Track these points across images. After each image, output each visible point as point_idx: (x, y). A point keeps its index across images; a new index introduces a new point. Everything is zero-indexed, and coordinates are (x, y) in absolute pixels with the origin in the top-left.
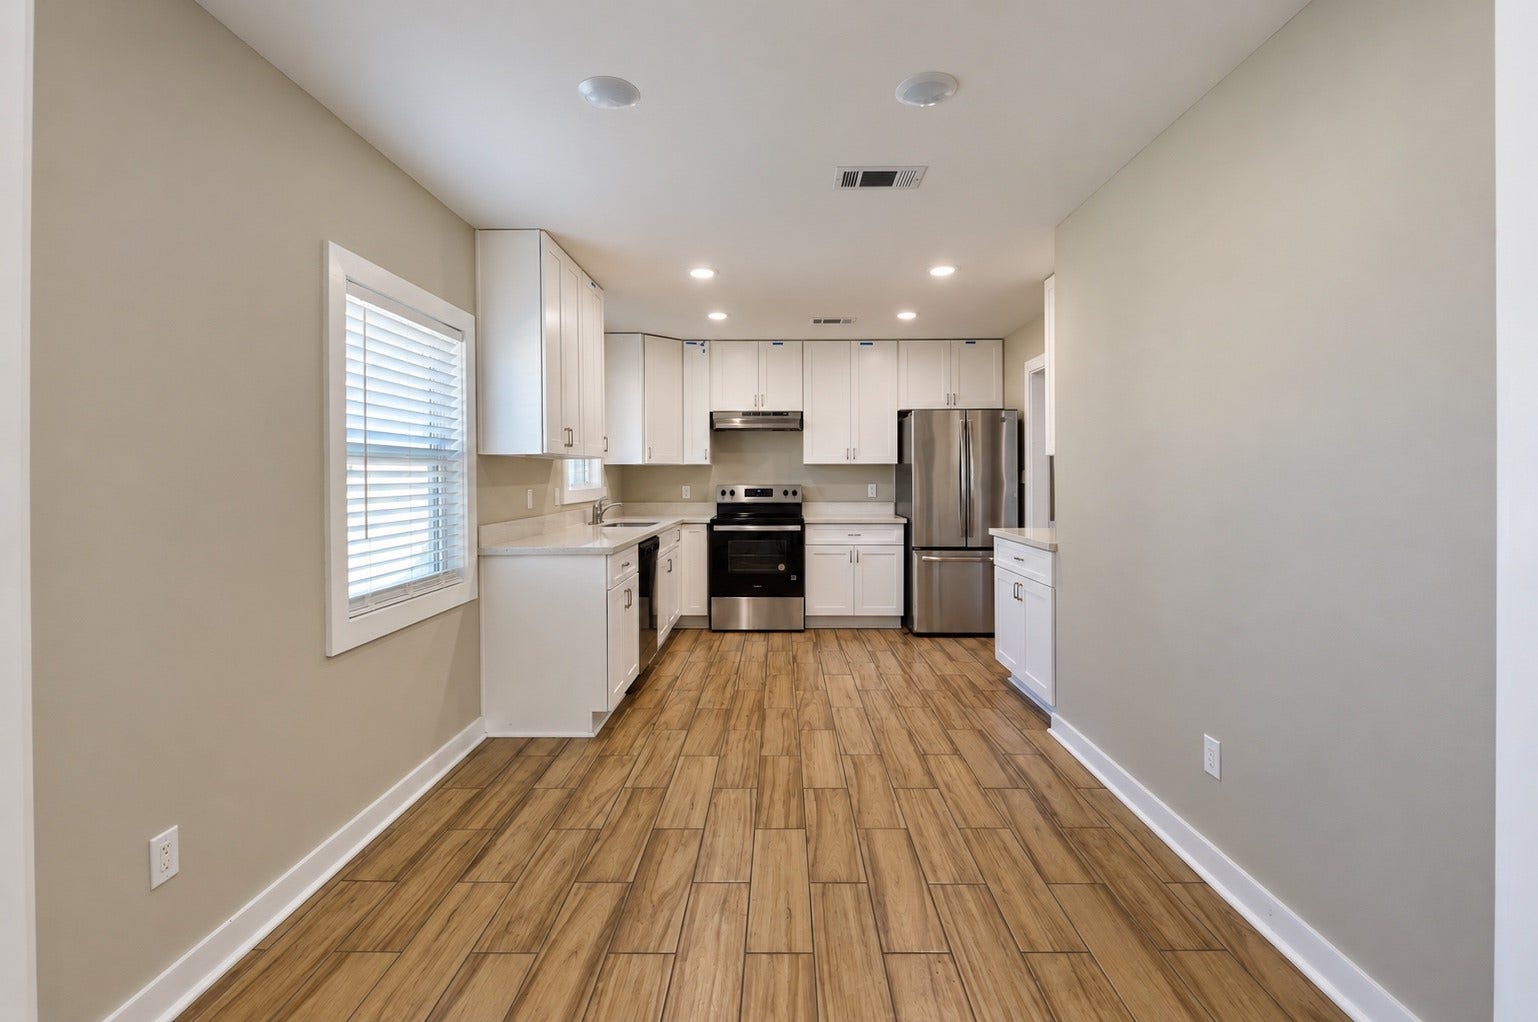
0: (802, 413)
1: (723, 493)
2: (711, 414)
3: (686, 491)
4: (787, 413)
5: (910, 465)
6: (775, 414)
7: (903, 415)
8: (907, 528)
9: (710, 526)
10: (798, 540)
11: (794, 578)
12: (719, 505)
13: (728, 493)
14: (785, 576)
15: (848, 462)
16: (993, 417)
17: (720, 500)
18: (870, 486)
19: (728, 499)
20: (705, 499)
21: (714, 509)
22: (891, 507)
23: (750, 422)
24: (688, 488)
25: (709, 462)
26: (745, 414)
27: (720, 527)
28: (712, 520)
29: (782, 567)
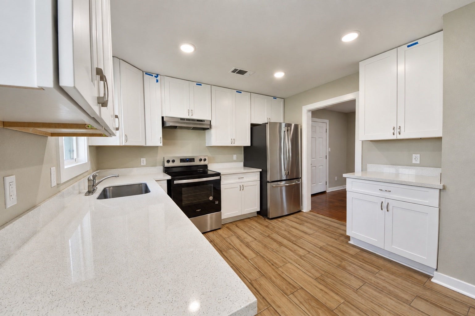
0: (211, 121)
1: (168, 161)
2: (163, 118)
3: (143, 161)
4: (204, 121)
6: (198, 120)
9: (169, 182)
10: (219, 181)
13: (171, 161)
14: (213, 202)
15: (232, 145)
17: (167, 165)
18: (234, 155)
19: (171, 164)
20: (155, 165)
21: (167, 170)
22: (242, 164)
23: (184, 123)
24: (145, 159)
25: (161, 145)
26: (182, 119)
27: (176, 182)
28: (169, 177)
29: (211, 198)
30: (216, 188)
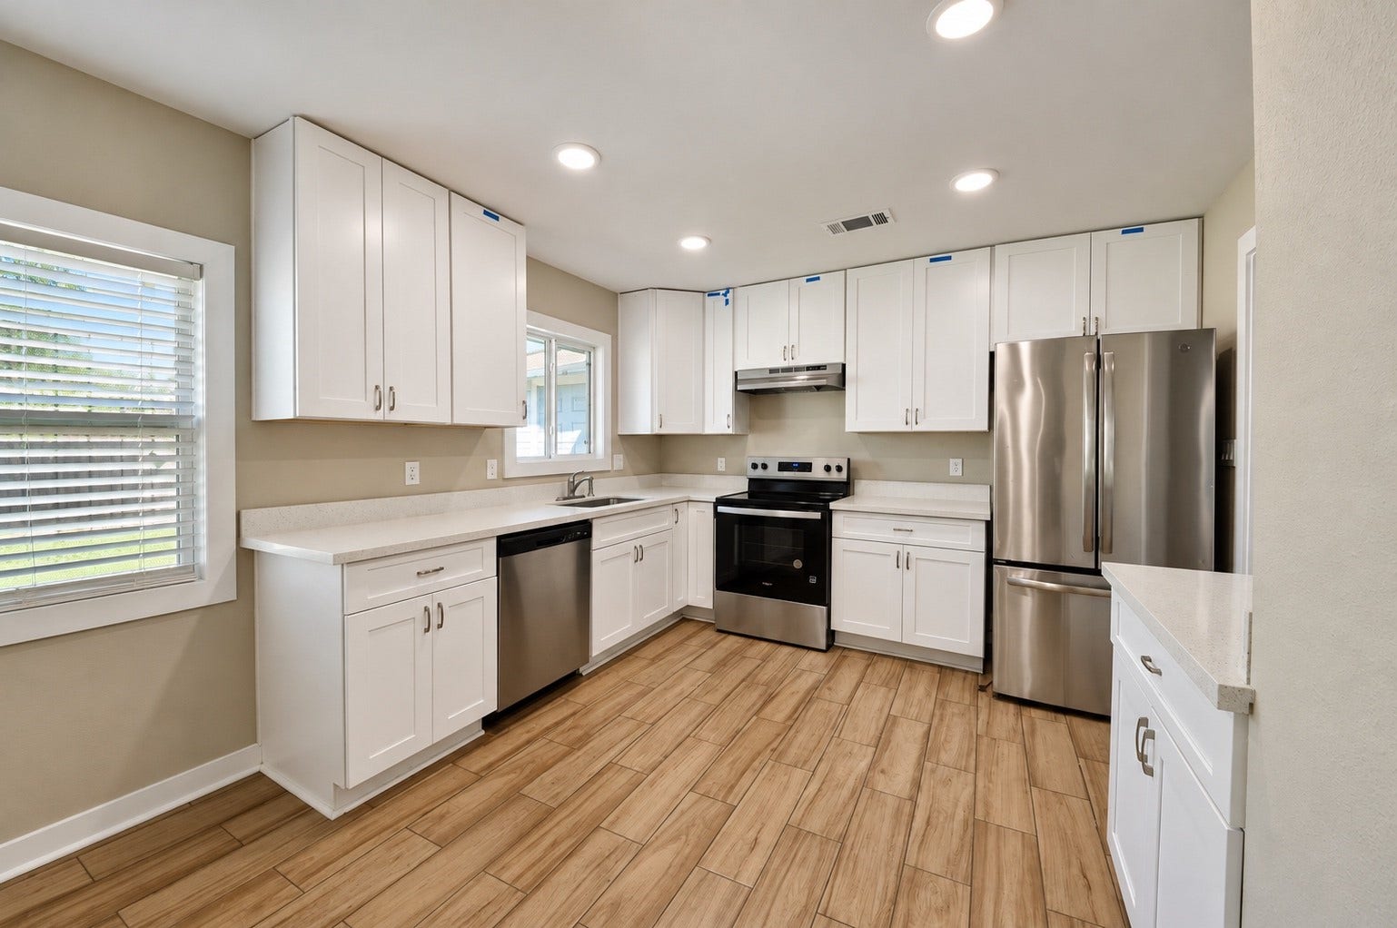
0: (844, 366)
1: (755, 466)
2: (736, 374)
3: (721, 464)
4: (825, 366)
6: (810, 368)
8: (989, 528)
9: (715, 507)
11: (813, 580)
12: (752, 481)
13: (760, 467)
14: (802, 575)
15: (907, 429)
17: (750, 473)
19: (758, 474)
20: (741, 472)
24: (724, 459)
25: (730, 431)
26: (772, 371)
29: (797, 564)
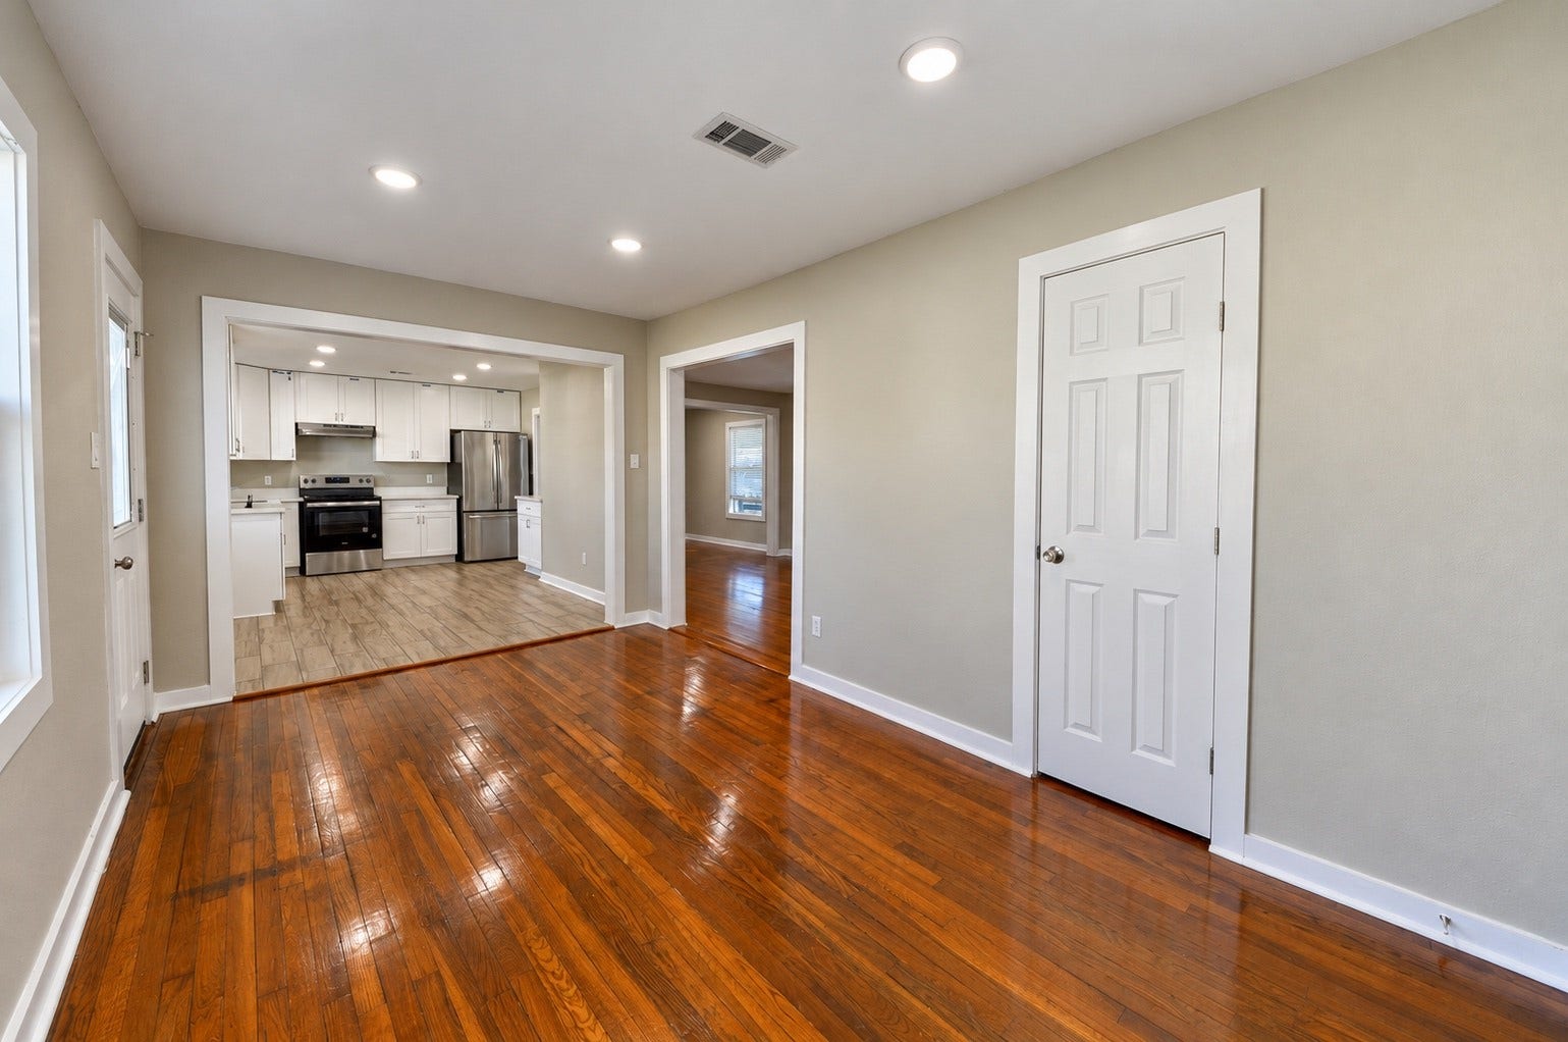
0: (374, 427)
1: (306, 481)
2: (296, 424)
3: (268, 480)
4: (362, 427)
5: (461, 464)
6: (352, 427)
7: (454, 433)
8: (459, 501)
9: (301, 505)
10: (380, 507)
11: (374, 536)
12: (305, 490)
13: (310, 481)
14: (368, 534)
15: (413, 461)
16: (515, 437)
17: (303, 485)
18: (428, 476)
19: (309, 486)
20: (286, 486)
21: (302, 492)
22: (445, 489)
23: (330, 431)
24: (270, 478)
25: (294, 459)
26: (325, 425)
27: (309, 505)
28: (302, 499)
29: (365, 530)
30: (375, 516)
